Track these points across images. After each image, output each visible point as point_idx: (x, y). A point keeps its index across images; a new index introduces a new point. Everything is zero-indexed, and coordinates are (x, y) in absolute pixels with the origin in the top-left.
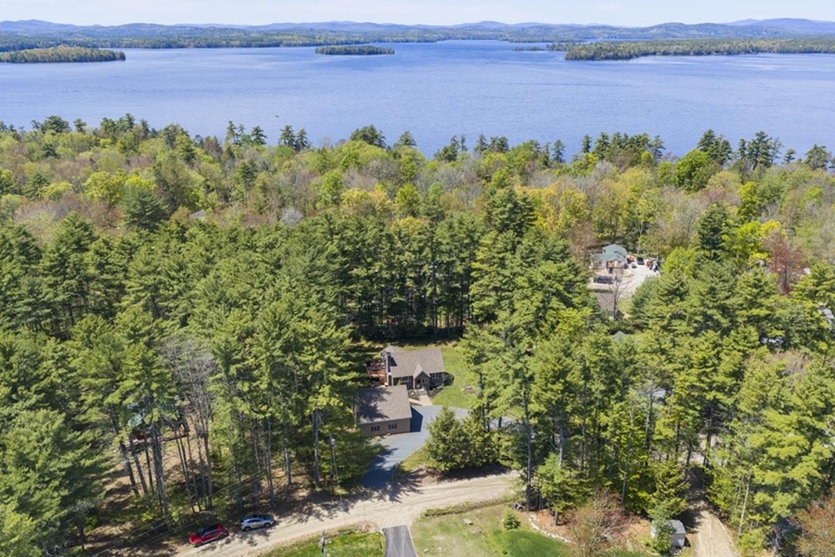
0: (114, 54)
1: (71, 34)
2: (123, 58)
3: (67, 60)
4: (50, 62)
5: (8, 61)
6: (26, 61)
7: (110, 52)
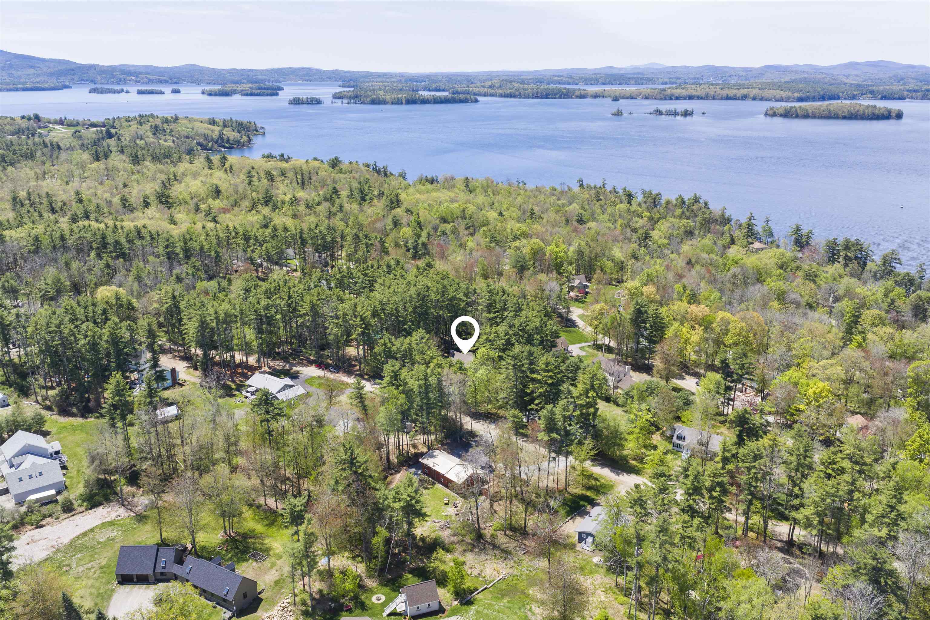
0: (890, 111)
2: (899, 116)
3: (836, 117)
4: (819, 118)
5: (781, 115)
6: (797, 116)
7: (886, 109)
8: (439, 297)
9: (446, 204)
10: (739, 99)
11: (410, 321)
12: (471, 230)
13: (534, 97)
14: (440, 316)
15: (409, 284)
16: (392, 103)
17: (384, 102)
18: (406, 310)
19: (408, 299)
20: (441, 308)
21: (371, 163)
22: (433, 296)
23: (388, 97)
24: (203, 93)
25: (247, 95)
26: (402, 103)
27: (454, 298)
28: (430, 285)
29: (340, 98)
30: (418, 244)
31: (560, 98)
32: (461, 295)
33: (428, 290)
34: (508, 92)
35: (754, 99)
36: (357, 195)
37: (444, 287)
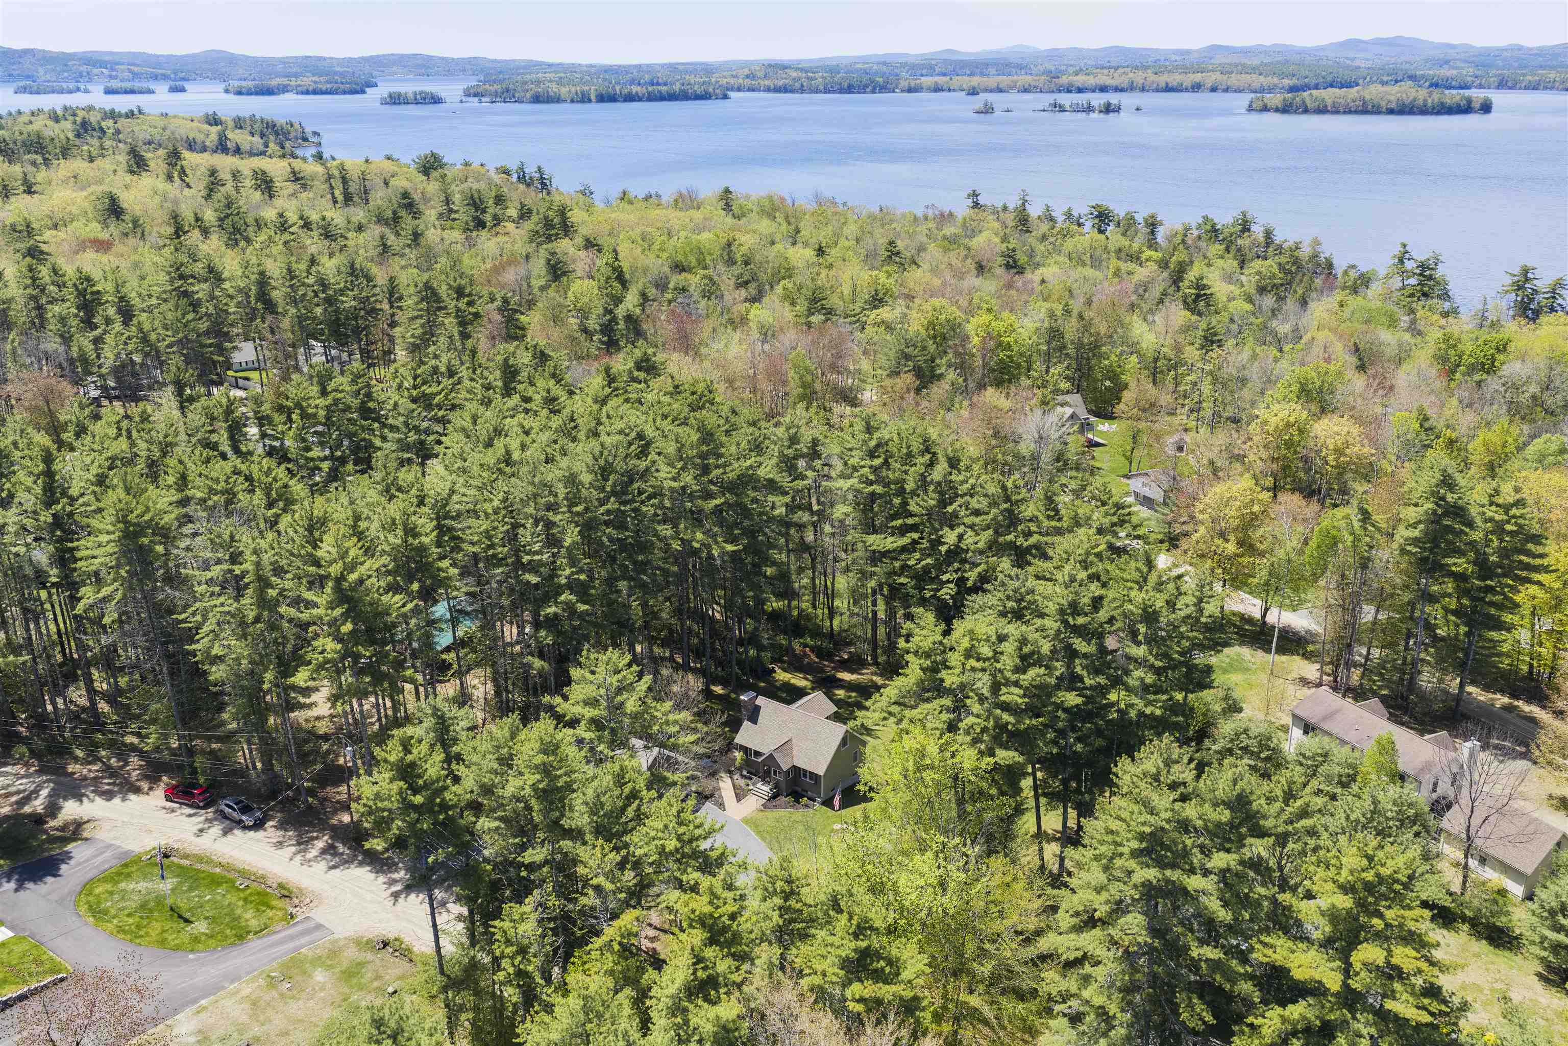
0: (1469, 101)
1: (1447, 62)
2: (1486, 108)
3: (1376, 110)
4: (1345, 113)
5: (1277, 110)
6: (1306, 111)
7: (1463, 97)
8: (688, 478)
9: (683, 234)
10: (1187, 90)
11: (572, 585)
12: (752, 289)
13: (827, 91)
14: (695, 552)
15: (570, 431)
16: (572, 101)
17: (558, 100)
18: (553, 542)
19: (562, 491)
20: (697, 518)
21: (513, 166)
22: (664, 474)
23: (564, 91)
24: (227, 91)
25: (307, 92)
26: (590, 101)
27: (747, 480)
28: (650, 432)
29: (475, 95)
30: (614, 320)
31: (873, 91)
32: (768, 469)
33: (644, 452)
34: (780, 83)
35: (1214, 90)
36: (464, 215)
37: (707, 436)
